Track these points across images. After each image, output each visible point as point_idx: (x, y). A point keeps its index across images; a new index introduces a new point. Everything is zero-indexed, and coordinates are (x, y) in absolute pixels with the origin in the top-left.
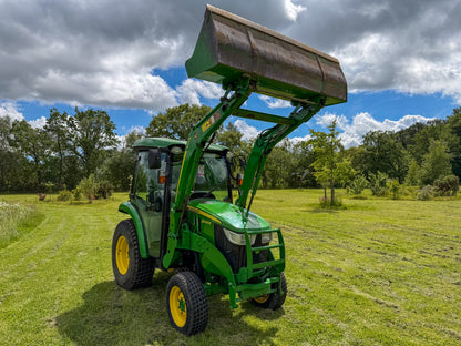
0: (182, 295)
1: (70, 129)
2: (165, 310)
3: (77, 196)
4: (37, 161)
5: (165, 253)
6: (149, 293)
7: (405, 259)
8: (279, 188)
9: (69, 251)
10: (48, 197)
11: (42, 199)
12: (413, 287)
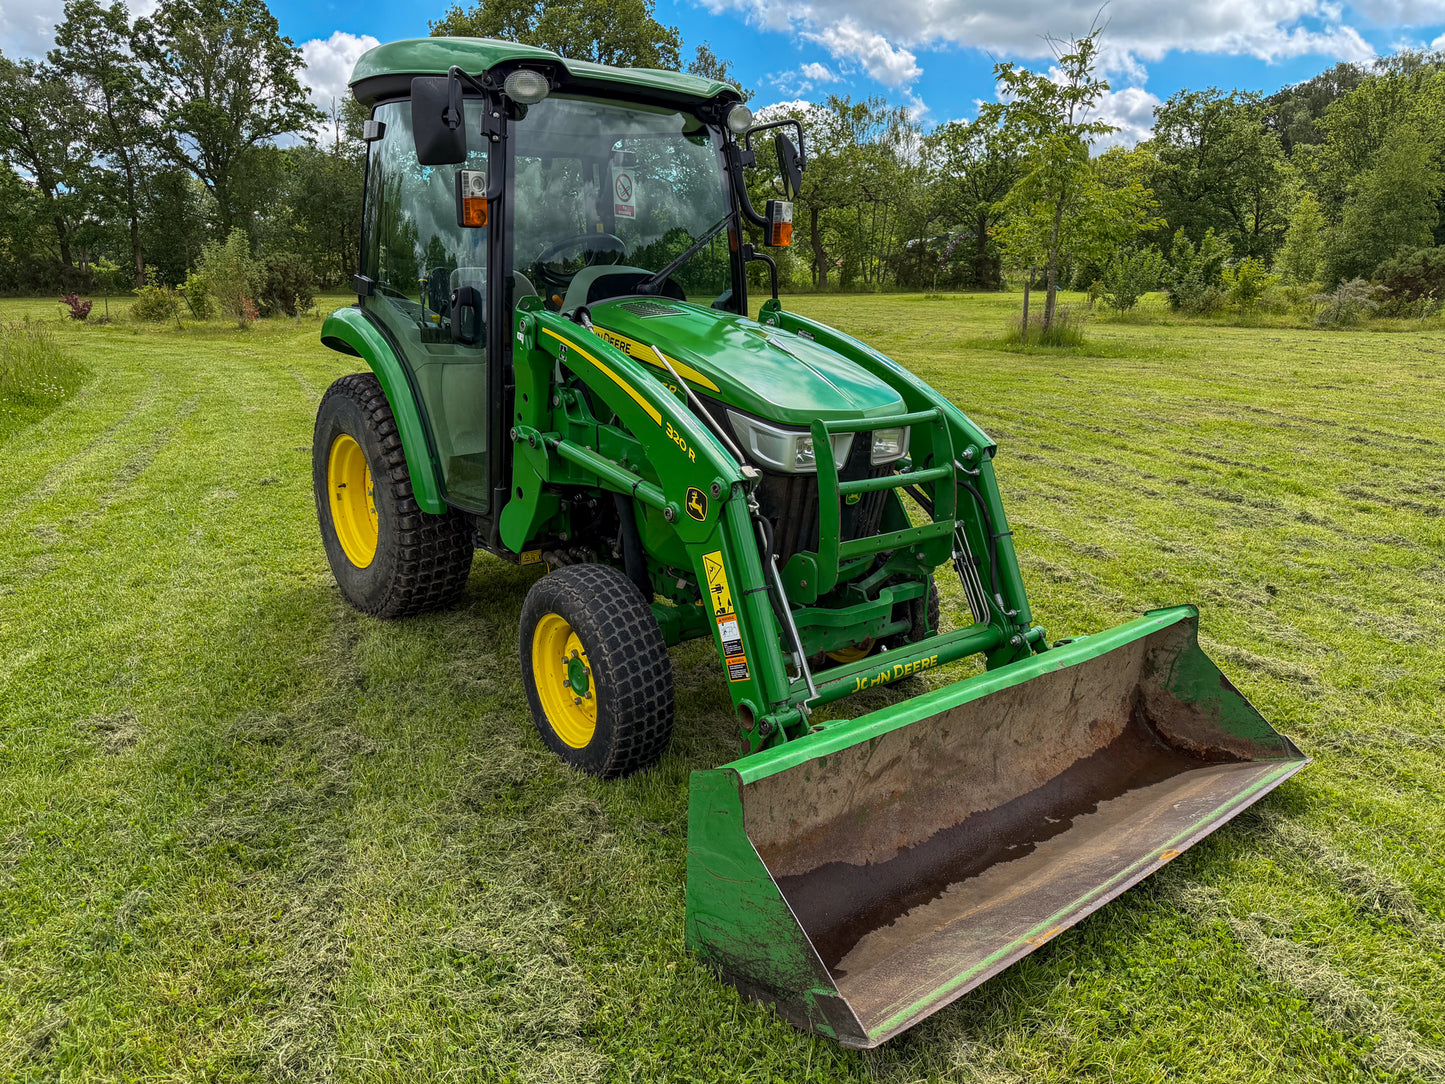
0: (575, 644)
1: (145, 68)
2: (517, 686)
3: (199, 308)
4: (47, 183)
5: (506, 498)
6: (457, 628)
7: (1305, 518)
8: (865, 290)
9: (175, 484)
10: (99, 308)
11: (80, 314)
12: (1350, 609)
